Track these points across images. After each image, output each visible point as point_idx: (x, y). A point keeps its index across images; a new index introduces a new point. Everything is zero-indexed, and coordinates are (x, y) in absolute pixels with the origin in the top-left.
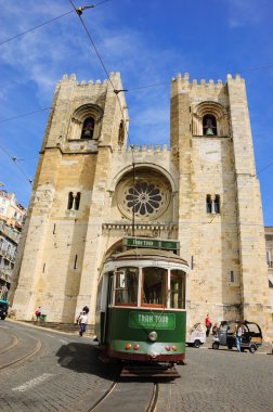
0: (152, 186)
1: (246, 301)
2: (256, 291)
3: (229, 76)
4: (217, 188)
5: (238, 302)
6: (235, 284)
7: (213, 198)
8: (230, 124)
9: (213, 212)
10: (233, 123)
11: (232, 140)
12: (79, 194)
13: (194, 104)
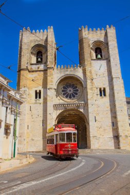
0: (73, 85)
1: (120, 134)
2: (124, 130)
3: (108, 26)
4: (104, 84)
5: (117, 135)
6: (115, 127)
7: (102, 89)
8: (108, 52)
9: (103, 96)
10: (110, 52)
11: (110, 61)
12: (40, 91)
13: (91, 42)
